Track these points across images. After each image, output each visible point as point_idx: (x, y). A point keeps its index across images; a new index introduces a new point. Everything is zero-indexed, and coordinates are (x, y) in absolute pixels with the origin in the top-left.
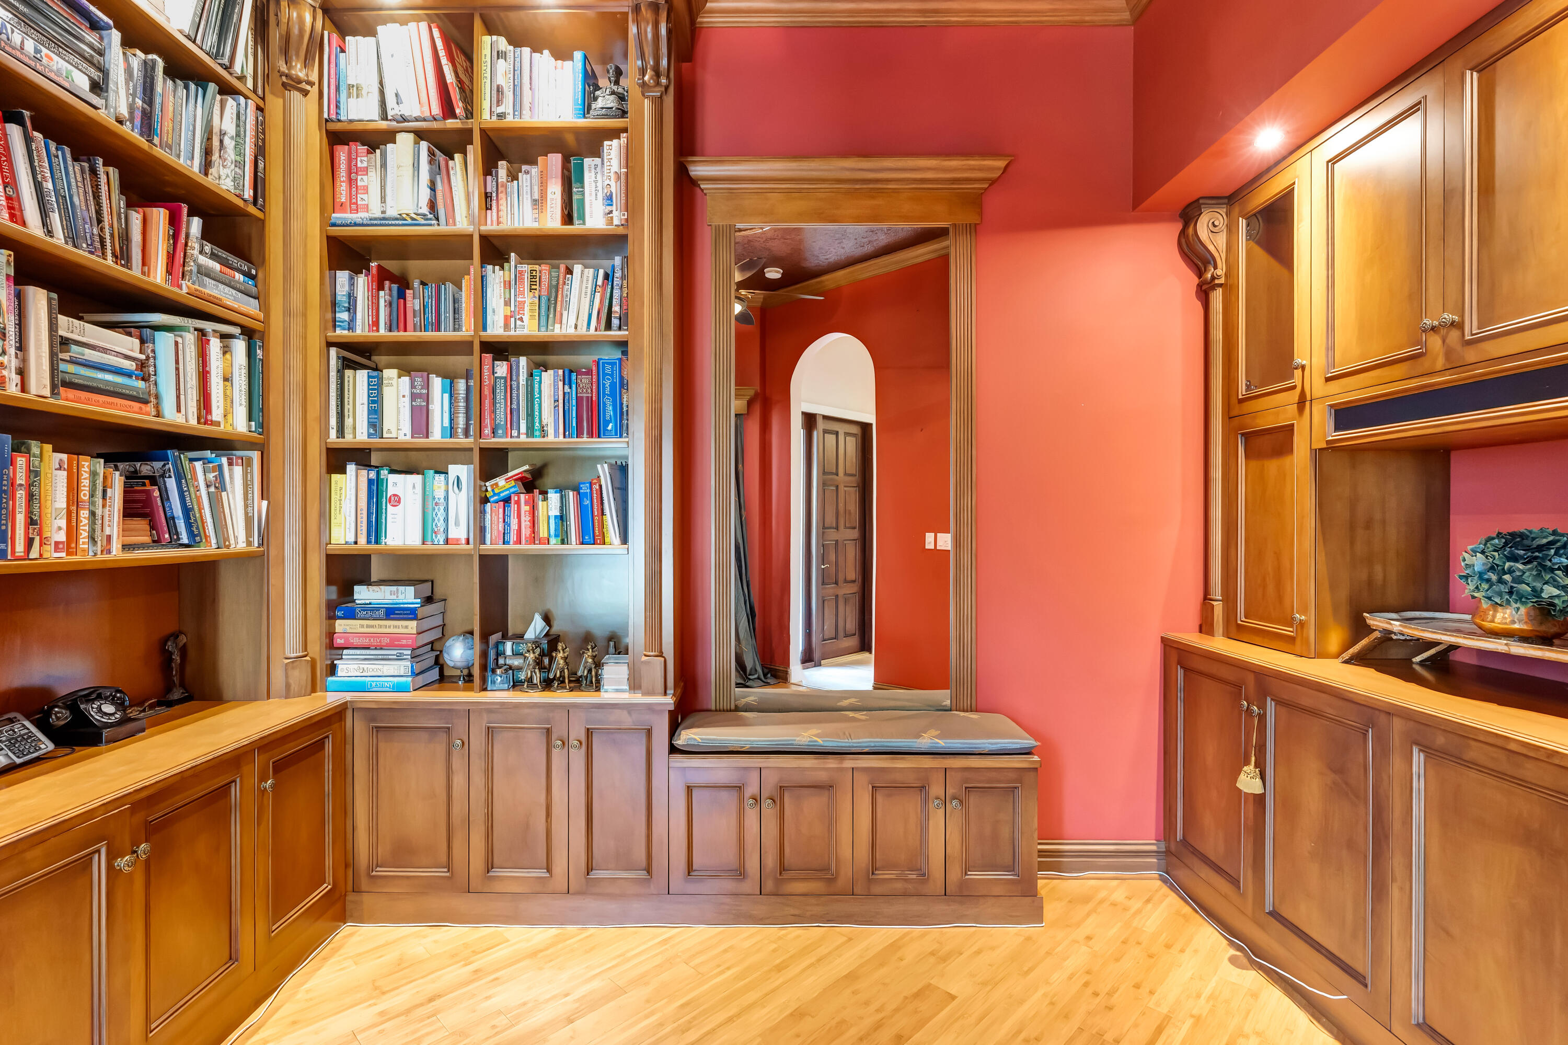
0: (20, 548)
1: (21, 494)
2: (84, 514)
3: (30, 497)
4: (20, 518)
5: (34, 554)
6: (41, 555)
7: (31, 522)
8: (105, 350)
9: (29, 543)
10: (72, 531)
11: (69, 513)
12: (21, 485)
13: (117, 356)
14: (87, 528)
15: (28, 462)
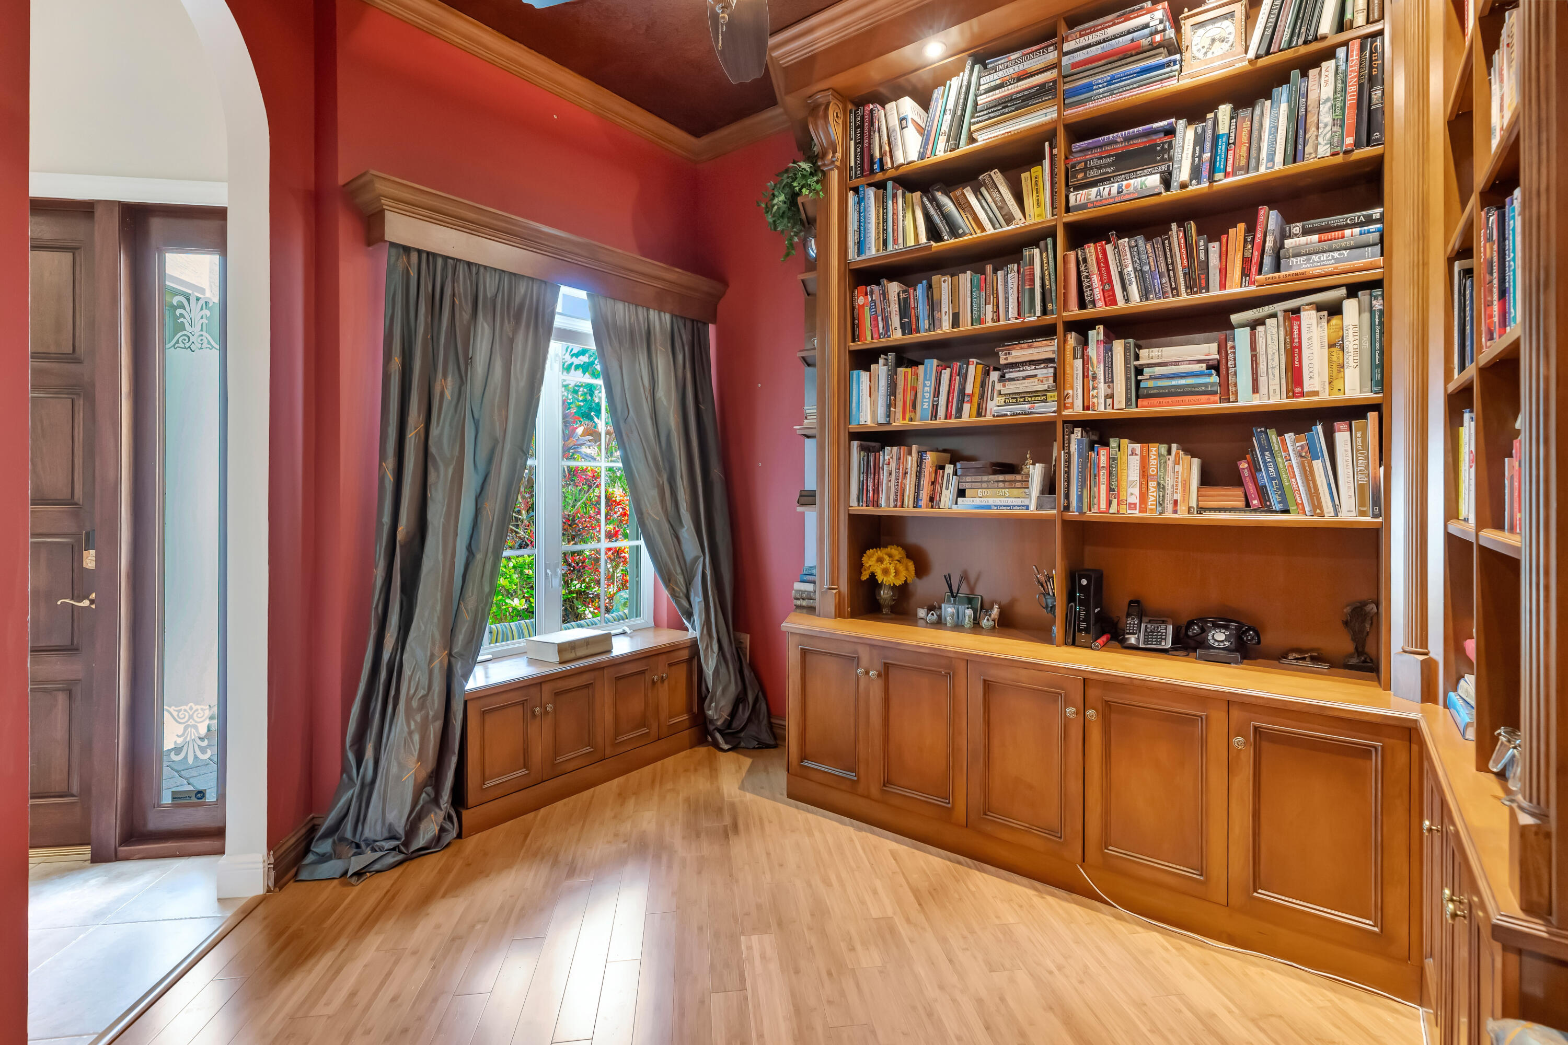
0: (1103, 506)
1: (1103, 473)
2: (1152, 484)
3: (1110, 474)
4: (1103, 488)
5: (1113, 509)
6: (1118, 512)
7: (1110, 490)
8: (1177, 363)
9: (1109, 503)
10: (1143, 496)
11: (1141, 484)
12: (1103, 467)
13: (1189, 364)
14: (1155, 494)
15: (1109, 453)
